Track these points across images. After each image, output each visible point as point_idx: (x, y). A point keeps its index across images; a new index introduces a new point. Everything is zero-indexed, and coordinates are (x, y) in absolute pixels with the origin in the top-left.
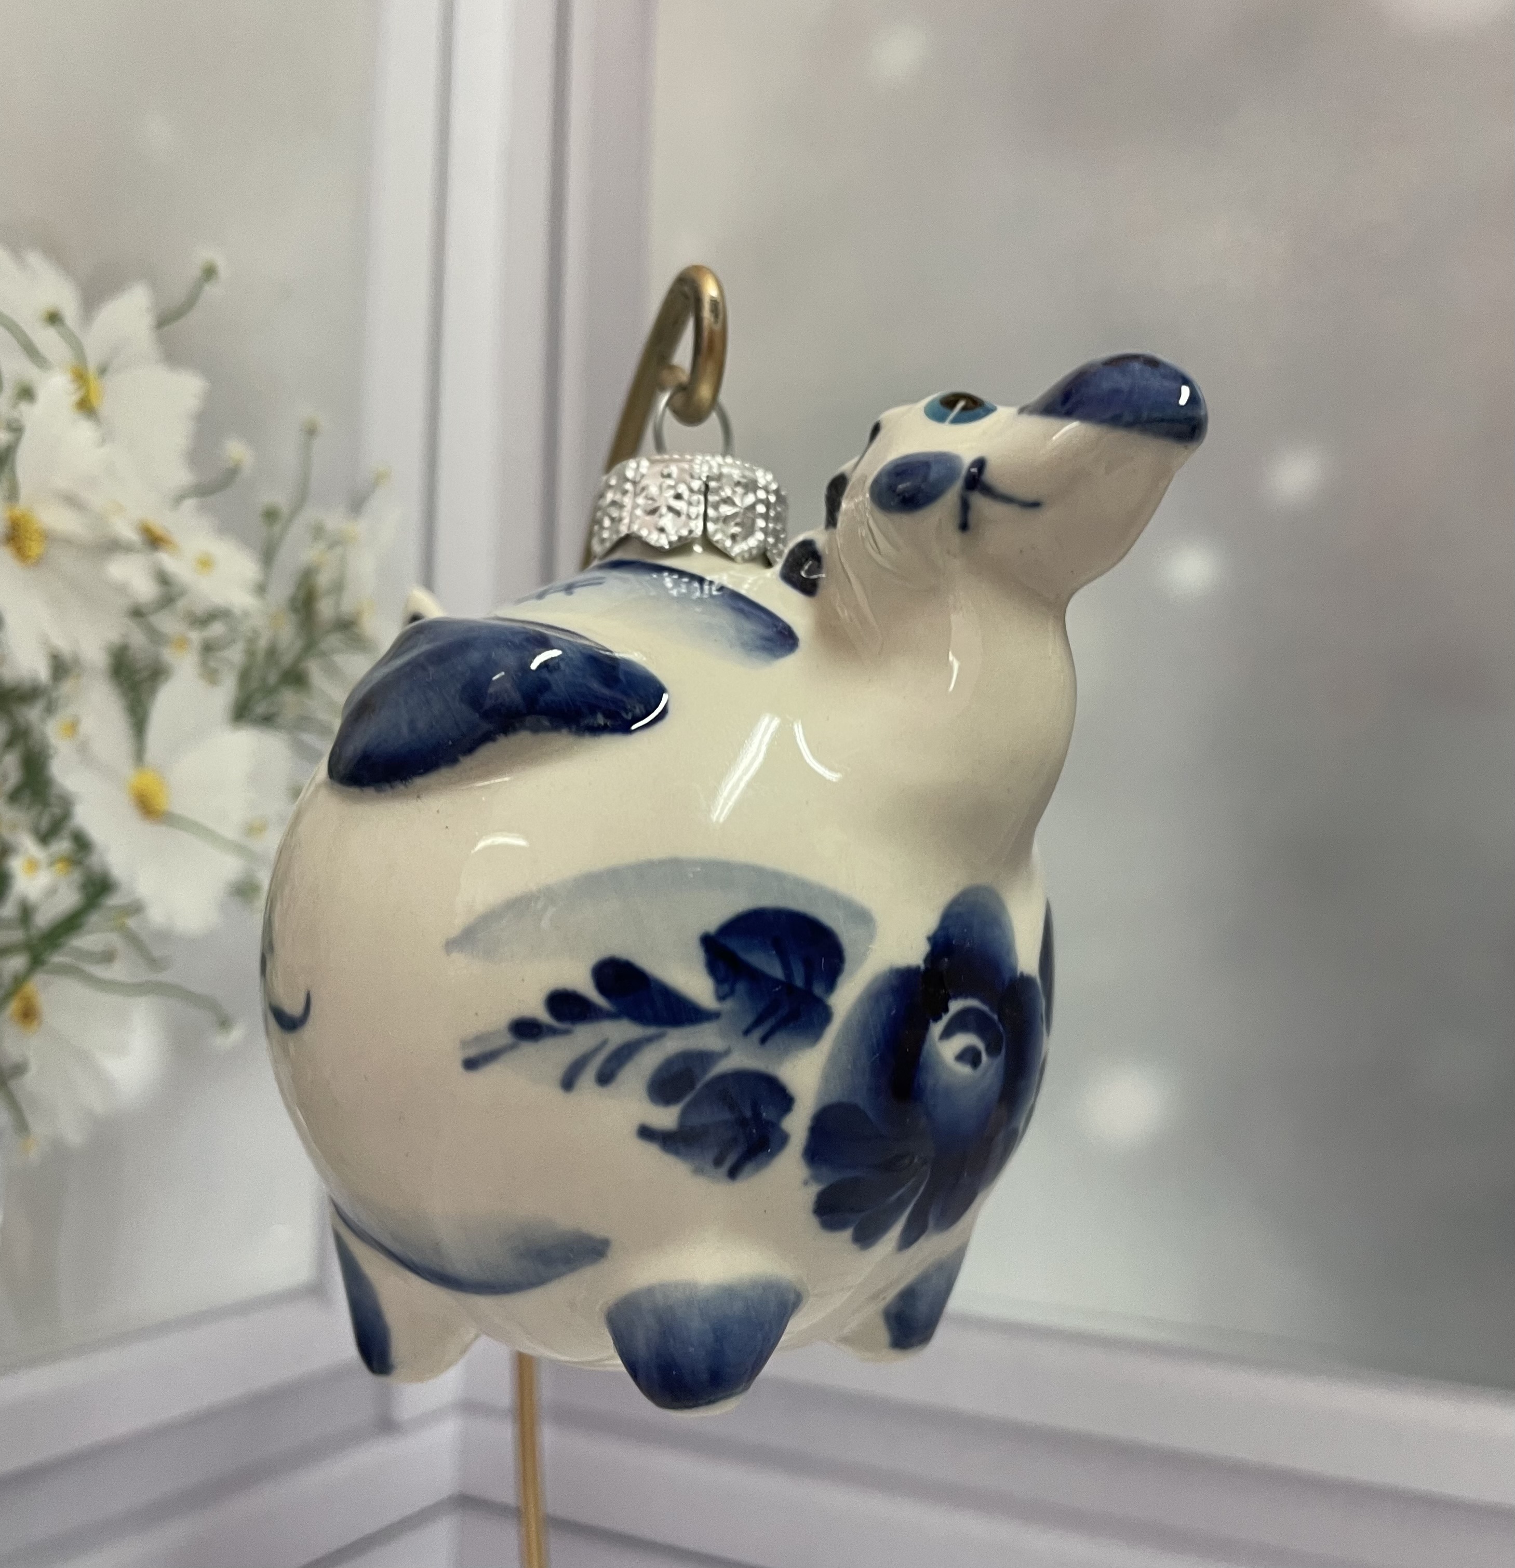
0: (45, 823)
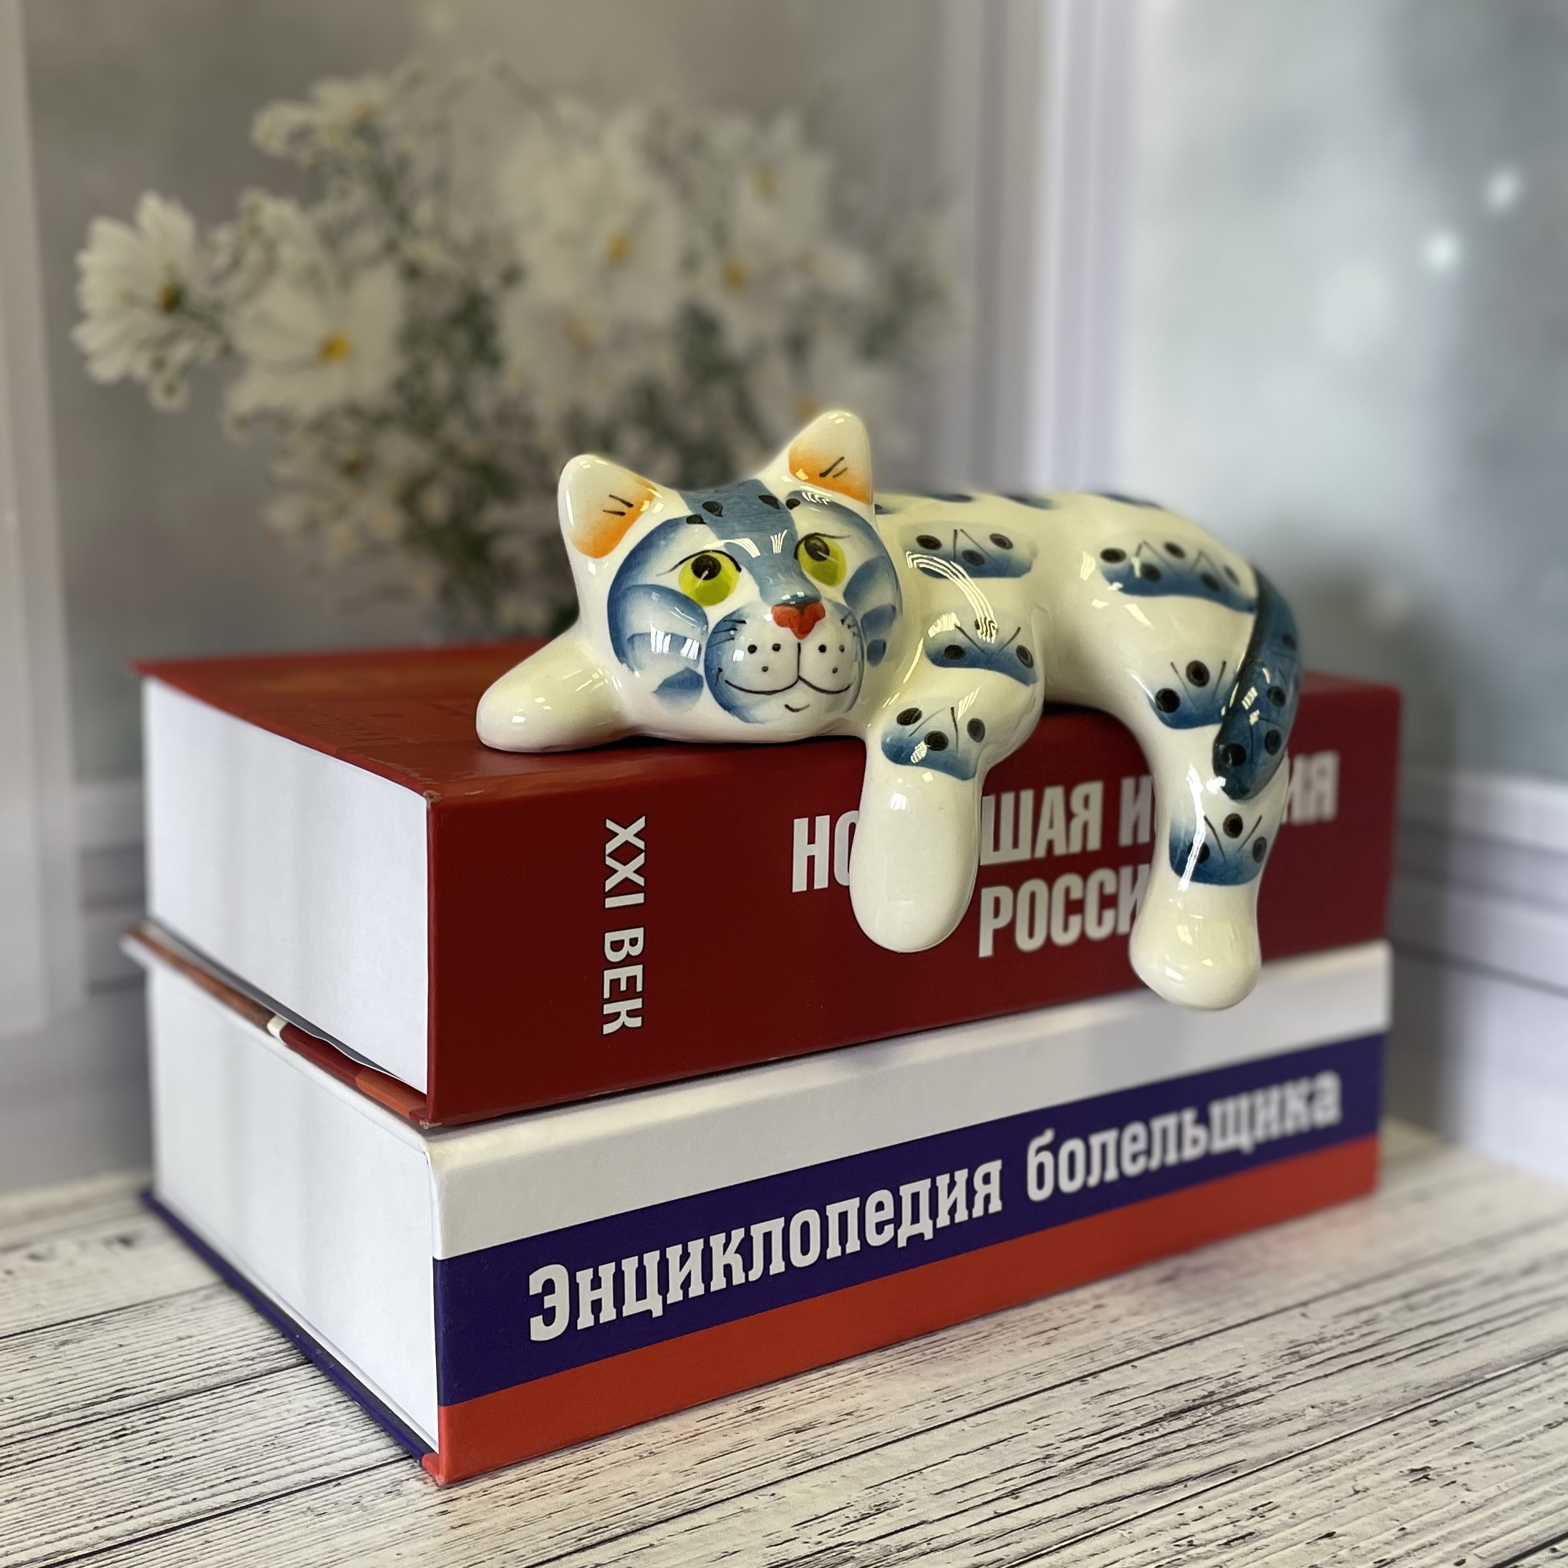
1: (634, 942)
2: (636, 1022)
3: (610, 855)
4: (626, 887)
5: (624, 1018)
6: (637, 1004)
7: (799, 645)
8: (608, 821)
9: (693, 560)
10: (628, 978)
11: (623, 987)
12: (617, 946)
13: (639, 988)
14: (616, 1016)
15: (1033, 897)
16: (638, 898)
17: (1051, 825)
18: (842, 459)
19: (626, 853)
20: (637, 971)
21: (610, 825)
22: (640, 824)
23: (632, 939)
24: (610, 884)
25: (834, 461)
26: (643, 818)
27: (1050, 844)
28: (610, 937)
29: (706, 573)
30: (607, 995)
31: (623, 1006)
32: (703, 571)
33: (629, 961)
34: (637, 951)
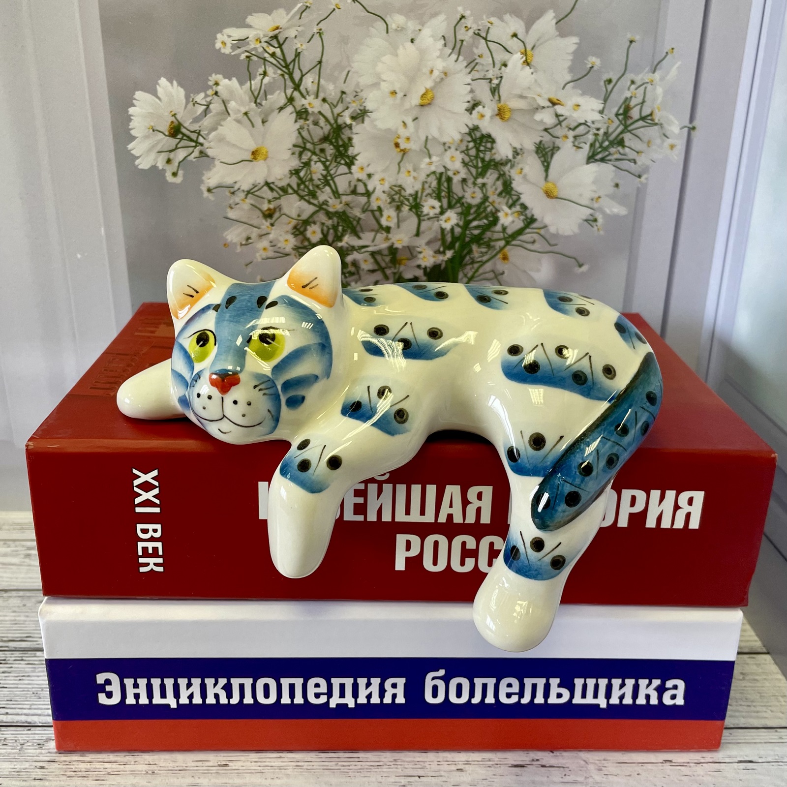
0: (510, 202)
1: (155, 531)
2: (161, 569)
3: (136, 486)
4: (147, 503)
5: (152, 566)
6: (160, 560)
7: (222, 398)
8: (133, 469)
9: (199, 333)
10: (153, 548)
11: (150, 551)
12: (145, 531)
13: (160, 553)
14: (147, 564)
15: (436, 544)
16: (157, 510)
17: (451, 506)
18: (316, 278)
19: (147, 487)
20: (159, 545)
21: (135, 471)
22: (155, 473)
23: (155, 529)
24: (138, 500)
25: (312, 279)
26: (156, 471)
27: (450, 517)
28: (139, 527)
29: (202, 343)
30: (140, 553)
31: (152, 561)
32: (200, 342)
33: (152, 539)
34: (158, 535)
